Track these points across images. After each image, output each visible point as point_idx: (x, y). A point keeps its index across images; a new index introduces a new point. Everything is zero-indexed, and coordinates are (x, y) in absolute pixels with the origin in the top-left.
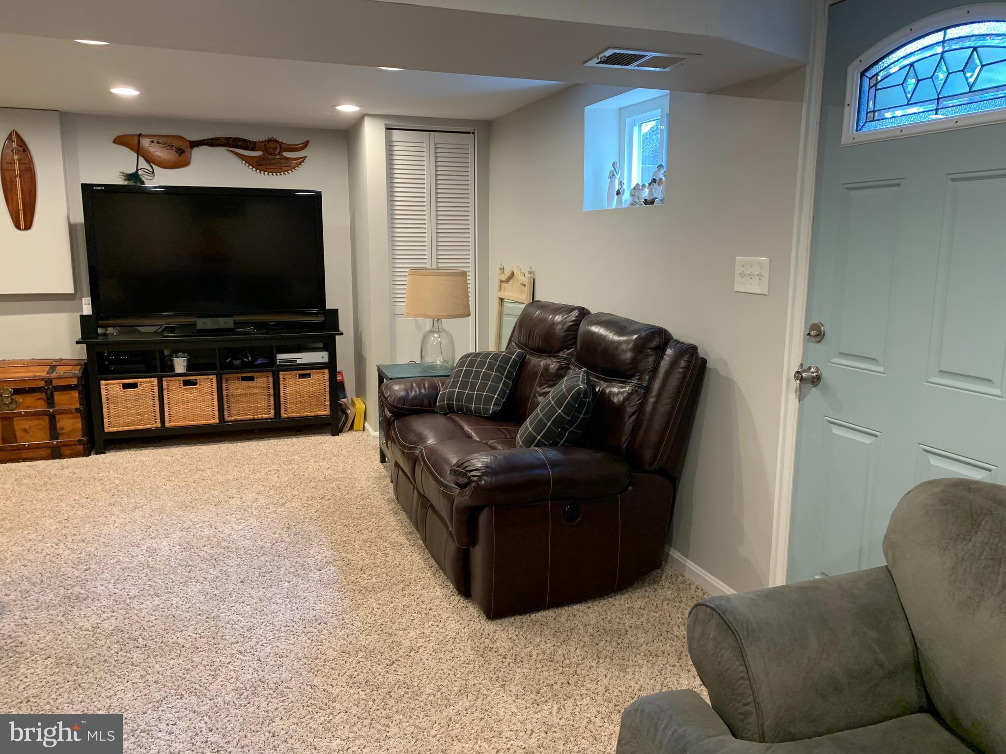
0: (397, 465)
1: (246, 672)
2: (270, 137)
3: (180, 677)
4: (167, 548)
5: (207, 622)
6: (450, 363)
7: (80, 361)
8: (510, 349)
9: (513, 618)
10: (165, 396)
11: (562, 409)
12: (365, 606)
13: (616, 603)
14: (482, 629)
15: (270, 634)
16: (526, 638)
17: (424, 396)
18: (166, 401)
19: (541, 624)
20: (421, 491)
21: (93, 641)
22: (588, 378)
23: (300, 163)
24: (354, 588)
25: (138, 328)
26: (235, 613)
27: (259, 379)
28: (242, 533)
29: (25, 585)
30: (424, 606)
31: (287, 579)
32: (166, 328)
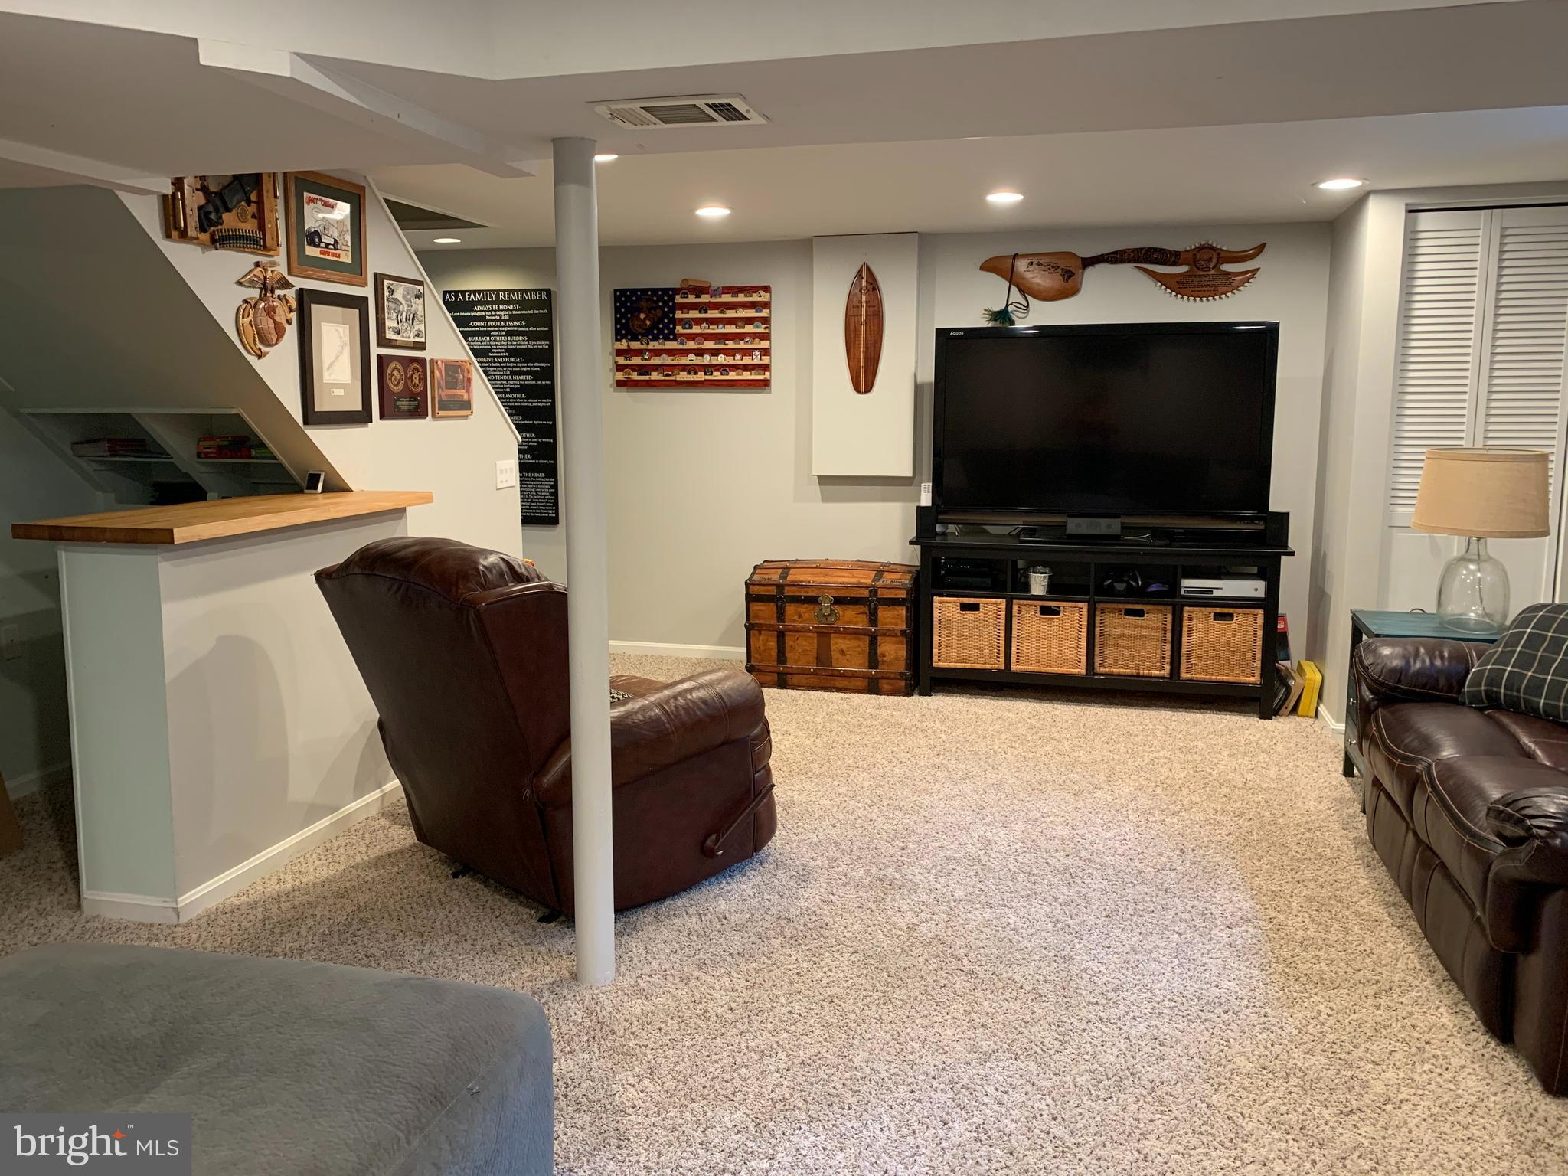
0: (1376, 783)
1: (1108, 1050)
3: (1016, 1029)
4: (1004, 842)
5: (1055, 961)
6: (1498, 618)
7: (912, 568)
10: (1015, 626)
12: (1306, 1005)
14: (1533, 1106)
15: (1145, 1004)
17: (1440, 671)
18: (1014, 633)
20: (1423, 837)
21: (908, 946)
23: (1248, 280)
24: (1287, 970)
25: (986, 527)
26: (1096, 960)
27: (1151, 616)
28: (1111, 843)
29: (833, 852)
30: (1416, 1034)
31: (1177, 929)
32: (1023, 529)
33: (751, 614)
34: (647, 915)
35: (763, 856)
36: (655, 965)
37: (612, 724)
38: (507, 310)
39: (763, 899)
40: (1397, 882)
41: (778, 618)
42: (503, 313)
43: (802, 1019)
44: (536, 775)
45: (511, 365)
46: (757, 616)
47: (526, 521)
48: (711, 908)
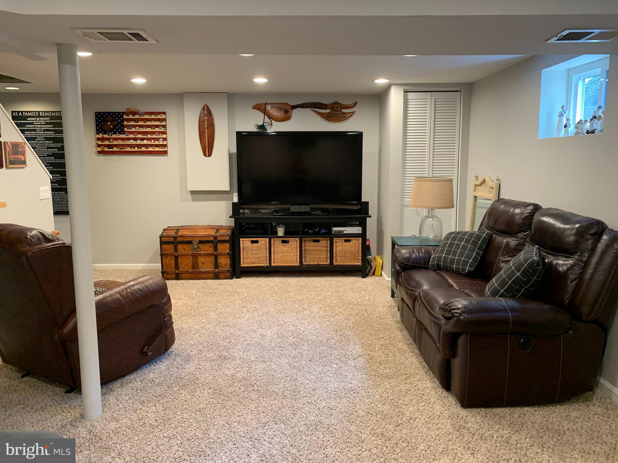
0: (402, 300)
1: (312, 415)
2: (335, 101)
3: (276, 411)
4: (270, 335)
5: (290, 381)
6: (439, 237)
7: (231, 227)
8: (481, 230)
9: (479, 409)
10: (272, 249)
11: (520, 272)
12: (382, 386)
13: (557, 410)
14: (458, 413)
15: (325, 394)
16: (489, 424)
17: (422, 258)
18: (272, 251)
19: (500, 417)
20: (419, 319)
21: (232, 383)
22: (539, 252)
23: (351, 116)
24: (375, 374)
25: (260, 210)
26: (306, 379)
27: (322, 242)
28: (310, 331)
29: (200, 347)
30: (419, 392)
31: (335, 363)
32: (274, 210)
33: (163, 250)
34: (117, 384)
35: (170, 352)
36: (121, 406)
37: (96, 303)
38: (44, 120)
39: (170, 371)
40: (411, 336)
41: (175, 250)
42: (42, 121)
43: (187, 420)
44: (60, 328)
45: (47, 144)
46: (165, 250)
47: (56, 213)
48: (146, 377)
